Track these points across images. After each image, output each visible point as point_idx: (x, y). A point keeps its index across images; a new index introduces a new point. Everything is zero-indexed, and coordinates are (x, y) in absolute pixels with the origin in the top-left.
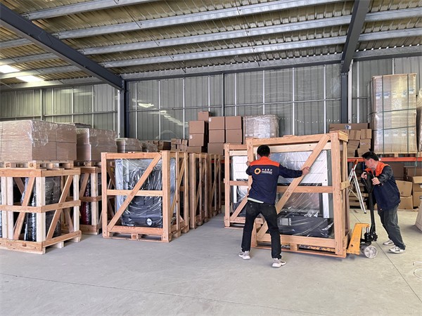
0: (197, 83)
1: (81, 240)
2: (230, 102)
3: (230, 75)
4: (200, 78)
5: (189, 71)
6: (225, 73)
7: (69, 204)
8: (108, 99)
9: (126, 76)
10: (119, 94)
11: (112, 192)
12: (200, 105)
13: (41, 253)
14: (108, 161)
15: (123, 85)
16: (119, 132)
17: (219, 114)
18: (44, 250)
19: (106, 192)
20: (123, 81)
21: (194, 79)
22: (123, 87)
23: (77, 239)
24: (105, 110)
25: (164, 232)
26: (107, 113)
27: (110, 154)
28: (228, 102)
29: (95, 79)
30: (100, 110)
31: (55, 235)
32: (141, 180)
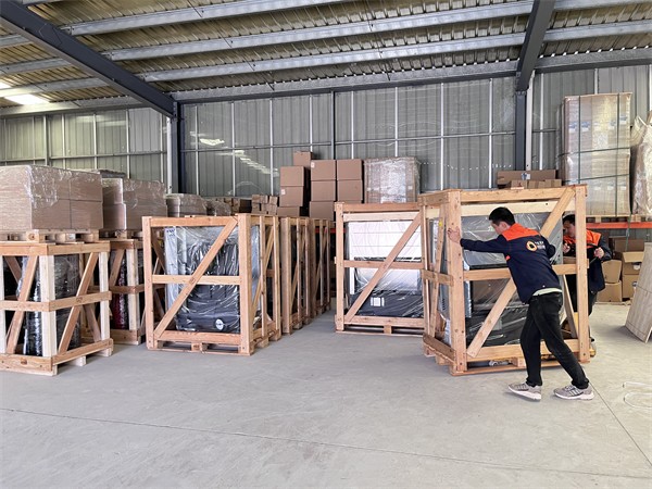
0: (291, 107)
1: (113, 353)
2: (343, 137)
3: (343, 94)
4: (296, 98)
5: (279, 87)
6: (336, 91)
7: (93, 299)
8: (151, 131)
9: (179, 95)
10: (169, 125)
11: (160, 279)
12: (297, 141)
13: (51, 374)
14: (153, 230)
15: (175, 109)
16: (170, 184)
17: (326, 156)
18: (55, 369)
19: (151, 278)
20: (175, 104)
21: (286, 101)
22: (176, 113)
23: (107, 352)
24: (147, 150)
25: (243, 339)
26: (151, 154)
27: (157, 219)
28: (341, 137)
29: (130, 99)
30: (139, 150)
31: (72, 346)
32: (206, 261)
